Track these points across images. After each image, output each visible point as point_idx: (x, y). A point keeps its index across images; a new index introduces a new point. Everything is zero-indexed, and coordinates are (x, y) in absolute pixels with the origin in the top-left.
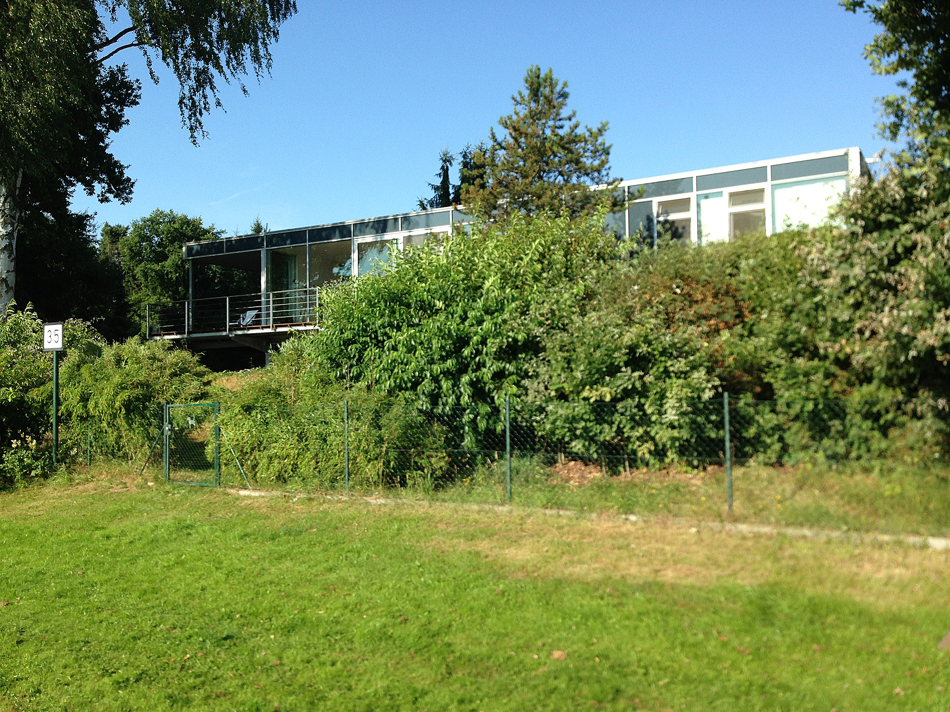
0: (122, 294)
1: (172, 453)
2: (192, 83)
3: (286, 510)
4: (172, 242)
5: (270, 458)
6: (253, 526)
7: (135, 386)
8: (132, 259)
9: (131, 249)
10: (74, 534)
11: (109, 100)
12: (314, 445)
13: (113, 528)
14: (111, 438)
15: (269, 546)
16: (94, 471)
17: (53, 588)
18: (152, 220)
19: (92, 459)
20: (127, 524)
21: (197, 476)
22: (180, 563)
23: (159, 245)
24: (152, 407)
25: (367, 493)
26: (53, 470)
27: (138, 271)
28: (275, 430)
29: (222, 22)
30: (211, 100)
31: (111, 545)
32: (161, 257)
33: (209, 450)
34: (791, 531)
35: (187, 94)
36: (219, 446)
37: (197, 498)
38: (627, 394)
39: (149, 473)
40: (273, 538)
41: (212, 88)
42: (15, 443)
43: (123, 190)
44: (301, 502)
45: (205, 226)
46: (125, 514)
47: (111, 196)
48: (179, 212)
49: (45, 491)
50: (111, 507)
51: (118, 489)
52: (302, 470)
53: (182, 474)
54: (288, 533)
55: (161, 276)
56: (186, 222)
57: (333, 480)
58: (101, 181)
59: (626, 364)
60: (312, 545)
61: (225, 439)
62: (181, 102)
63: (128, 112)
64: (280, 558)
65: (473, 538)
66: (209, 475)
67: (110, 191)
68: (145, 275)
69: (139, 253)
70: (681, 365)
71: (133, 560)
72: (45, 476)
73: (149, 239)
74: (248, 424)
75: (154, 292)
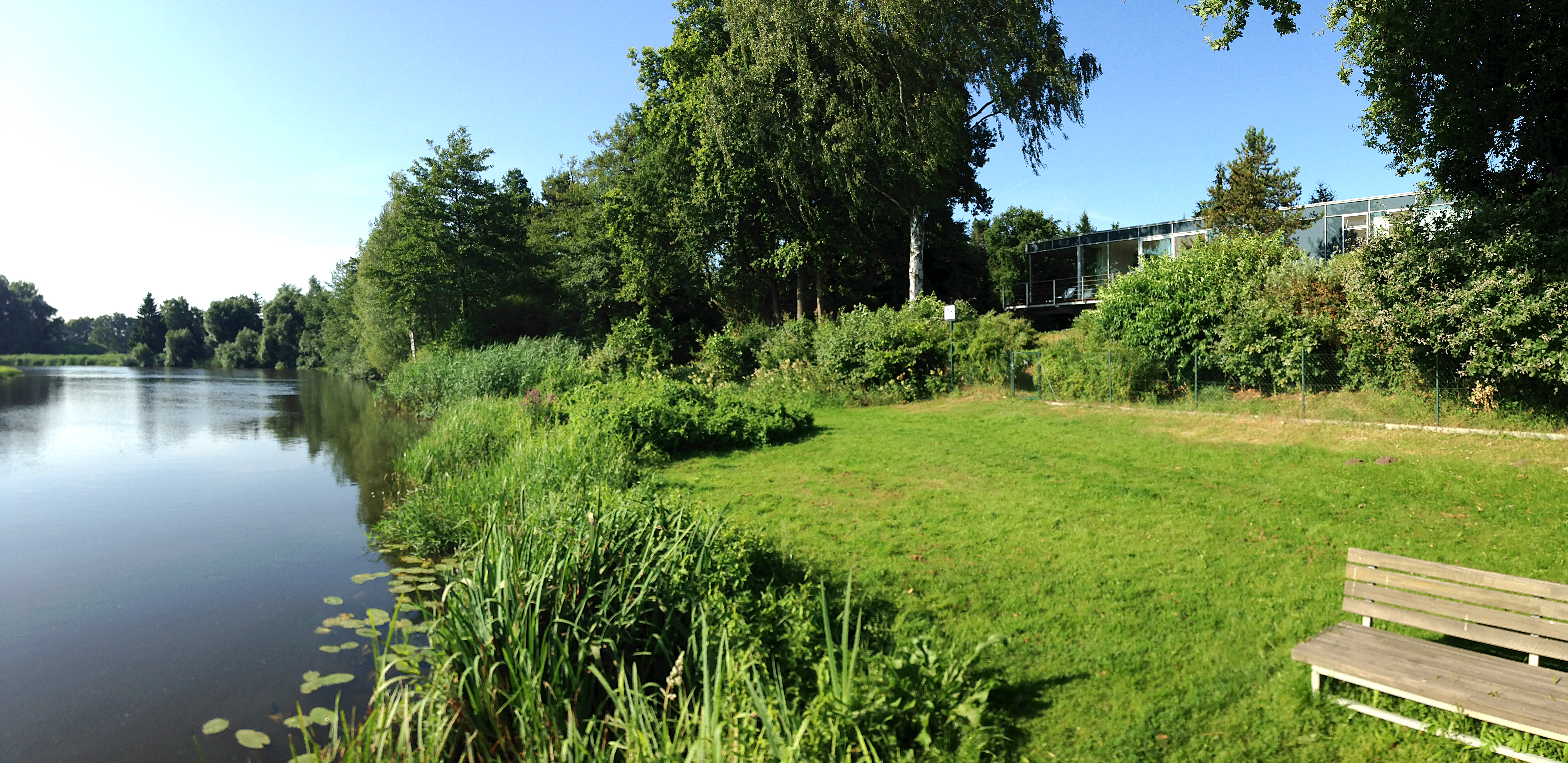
0: (986, 274)
1: (1016, 381)
2: (1031, 136)
3: (1076, 412)
4: (1022, 231)
5: (1069, 384)
6: (1056, 420)
7: (994, 340)
8: (993, 245)
9: (993, 238)
10: (965, 420)
11: (977, 145)
12: (1093, 376)
13: (985, 418)
14: (982, 370)
15: (1063, 428)
16: (973, 389)
17: (958, 439)
18: (1007, 215)
19: (972, 383)
20: (991, 416)
21: (1029, 394)
22: (1017, 432)
23: (1013, 232)
24: (1003, 352)
25: (1121, 404)
26: (952, 388)
27: (998, 253)
28: (1071, 367)
29: (1050, 91)
30: (1044, 145)
31: (984, 424)
32: (1014, 242)
33: (1035, 378)
34: (1328, 422)
35: (1028, 144)
36: (1040, 377)
37: (1029, 405)
38: (1271, 349)
39: (1003, 391)
40: (1065, 425)
41: (1044, 137)
42: (932, 372)
43: (986, 207)
44: (1085, 408)
45: (1046, 217)
46: (990, 411)
47: (979, 211)
48: (1027, 207)
49: (948, 399)
50: (984, 408)
51: (987, 399)
52: (1086, 391)
53: (1022, 393)
54: (1074, 422)
55: (1015, 256)
56: (1032, 215)
57: (1103, 397)
58: (973, 201)
59: (1268, 332)
60: (1084, 427)
61: (1043, 372)
62: (1024, 149)
63: (989, 152)
64: (1067, 433)
65: (1170, 426)
66: (1036, 394)
67: (978, 208)
68: (1003, 256)
69: (999, 240)
70: (1299, 332)
71: (995, 431)
72: (947, 391)
73: (1005, 229)
74: (1055, 364)
75: (1010, 269)
